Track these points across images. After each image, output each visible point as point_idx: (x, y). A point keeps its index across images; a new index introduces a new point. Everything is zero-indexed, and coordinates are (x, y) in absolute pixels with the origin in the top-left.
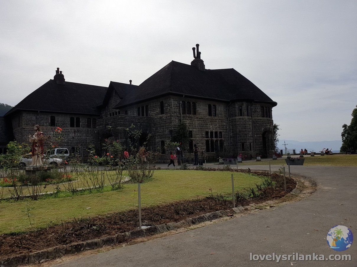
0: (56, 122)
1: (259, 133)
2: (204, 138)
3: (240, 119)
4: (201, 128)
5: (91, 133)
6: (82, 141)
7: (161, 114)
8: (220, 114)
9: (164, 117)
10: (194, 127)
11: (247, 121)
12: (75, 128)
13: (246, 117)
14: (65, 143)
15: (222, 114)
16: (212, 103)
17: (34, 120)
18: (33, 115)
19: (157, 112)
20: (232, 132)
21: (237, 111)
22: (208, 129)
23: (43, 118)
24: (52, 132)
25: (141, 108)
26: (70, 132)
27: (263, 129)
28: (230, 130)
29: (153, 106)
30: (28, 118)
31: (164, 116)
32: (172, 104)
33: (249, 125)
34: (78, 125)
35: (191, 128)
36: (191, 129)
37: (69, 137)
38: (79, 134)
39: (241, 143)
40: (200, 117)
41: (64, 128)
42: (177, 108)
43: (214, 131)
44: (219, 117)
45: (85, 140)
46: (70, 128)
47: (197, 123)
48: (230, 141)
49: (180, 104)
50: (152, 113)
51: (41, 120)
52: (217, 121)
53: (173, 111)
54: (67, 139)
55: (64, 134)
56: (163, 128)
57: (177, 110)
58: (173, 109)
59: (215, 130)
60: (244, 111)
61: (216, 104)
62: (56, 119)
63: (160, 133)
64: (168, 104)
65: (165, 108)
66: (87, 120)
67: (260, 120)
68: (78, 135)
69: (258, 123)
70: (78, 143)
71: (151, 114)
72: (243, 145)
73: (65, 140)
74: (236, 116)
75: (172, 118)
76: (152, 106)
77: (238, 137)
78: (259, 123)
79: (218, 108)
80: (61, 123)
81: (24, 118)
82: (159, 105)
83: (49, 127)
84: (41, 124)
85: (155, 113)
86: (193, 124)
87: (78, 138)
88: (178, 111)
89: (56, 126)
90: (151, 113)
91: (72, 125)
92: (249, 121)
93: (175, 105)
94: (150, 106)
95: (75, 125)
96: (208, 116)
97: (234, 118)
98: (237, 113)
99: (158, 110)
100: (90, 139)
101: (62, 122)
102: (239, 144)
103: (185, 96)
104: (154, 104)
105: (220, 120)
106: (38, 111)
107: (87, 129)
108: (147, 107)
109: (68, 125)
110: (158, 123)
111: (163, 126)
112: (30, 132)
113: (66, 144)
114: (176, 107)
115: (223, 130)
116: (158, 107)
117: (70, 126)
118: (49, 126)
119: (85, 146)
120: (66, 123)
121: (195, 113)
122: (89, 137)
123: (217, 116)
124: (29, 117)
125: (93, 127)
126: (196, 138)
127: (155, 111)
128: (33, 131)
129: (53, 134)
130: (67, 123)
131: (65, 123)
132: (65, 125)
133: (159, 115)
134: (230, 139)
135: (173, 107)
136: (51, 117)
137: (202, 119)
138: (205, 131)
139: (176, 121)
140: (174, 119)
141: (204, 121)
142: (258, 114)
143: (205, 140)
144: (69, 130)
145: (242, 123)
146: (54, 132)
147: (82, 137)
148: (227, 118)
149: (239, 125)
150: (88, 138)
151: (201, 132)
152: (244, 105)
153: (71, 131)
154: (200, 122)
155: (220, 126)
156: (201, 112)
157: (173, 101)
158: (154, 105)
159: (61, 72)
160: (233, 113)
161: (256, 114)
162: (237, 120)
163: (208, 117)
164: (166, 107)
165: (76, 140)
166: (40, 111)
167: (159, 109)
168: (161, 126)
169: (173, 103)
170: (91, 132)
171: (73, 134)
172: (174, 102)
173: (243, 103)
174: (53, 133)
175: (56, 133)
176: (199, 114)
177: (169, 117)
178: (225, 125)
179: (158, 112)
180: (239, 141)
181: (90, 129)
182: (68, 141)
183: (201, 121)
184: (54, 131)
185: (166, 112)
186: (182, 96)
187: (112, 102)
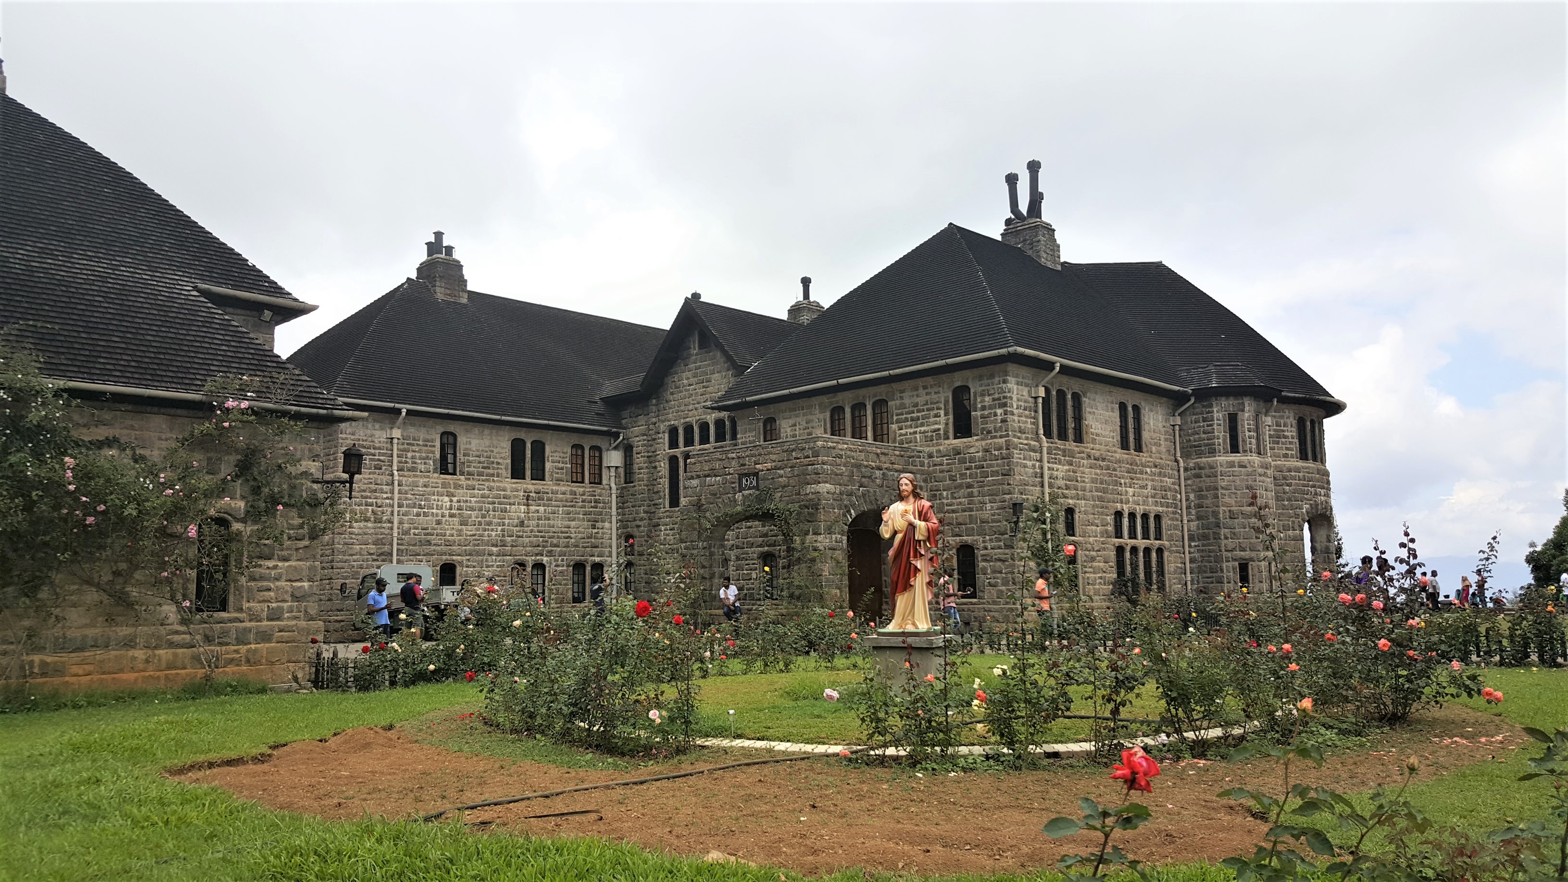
0: (462, 458)
1: (1293, 522)
2: (1109, 539)
3: (1231, 464)
4: (1101, 499)
5: (584, 507)
6: (553, 537)
7: (956, 438)
8: (1155, 444)
9: (972, 450)
10: (1080, 493)
11: (1260, 475)
12: (529, 485)
13: (1255, 459)
14: (493, 545)
15: (1160, 445)
16: (1131, 398)
17: (380, 448)
18: (377, 426)
19: (936, 426)
20: (1199, 518)
21: (1221, 434)
22: (1122, 503)
23: (414, 439)
24: (446, 499)
25: (848, 411)
26: (512, 501)
27: (1306, 507)
28: (1188, 507)
29: (916, 405)
30: (357, 437)
31: (974, 445)
32: (1011, 398)
33: (1266, 490)
34: (539, 475)
35: (1072, 498)
36: (1071, 501)
37: (507, 521)
38: (542, 509)
39: (1237, 563)
40: (1097, 454)
41: (488, 480)
42: (1027, 412)
43: (1140, 510)
44: (1151, 457)
45: (562, 532)
46: (509, 484)
47: (1088, 474)
48: (1190, 553)
49: (1036, 398)
50: (912, 430)
51: (406, 446)
52: (1148, 470)
53: (1016, 425)
54: (500, 528)
55: (491, 506)
56: (971, 495)
57: (1029, 420)
58: (1016, 418)
59: (1142, 507)
60: (1247, 434)
61: (1143, 404)
62: (463, 447)
63: (953, 511)
64: (996, 396)
65: (979, 413)
66: (569, 450)
67: (1298, 470)
68: (538, 511)
69: (1289, 485)
70: (538, 546)
71: (901, 435)
72: (1244, 568)
73: (494, 533)
74: (1213, 452)
75: (1016, 456)
76: (907, 401)
77: (1226, 538)
78: (1293, 482)
79: (1149, 419)
80: (480, 462)
81: (344, 436)
82: (946, 402)
83: (436, 475)
84: (406, 462)
85: (925, 432)
86: (1077, 481)
87: (538, 526)
88: (1029, 426)
89: (462, 474)
90: (903, 432)
91: (517, 473)
92: (1265, 475)
93: (1022, 404)
94: (898, 402)
95: (528, 473)
96: (1119, 450)
97: (1204, 460)
98: (1221, 441)
99: (943, 421)
100: (581, 529)
101: (482, 459)
102: (1230, 564)
103: (1062, 366)
104: (917, 396)
105: (1156, 466)
106: (399, 411)
107: (569, 488)
108: (880, 405)
109: (503, 472)
110: (942, 471)
111: (969, 486)
112: (366, 497)
113: (494, 549)
114: (1025, 409)
115: (1165, 509)
116: (938, 408)
117: (509, 475)
118: (435, 471)
119: (563, 560)
120: (498, 463)
121: (1079, 439)
122: (579, 519)
123: (1144, 449)
124: (361, 433)
125: (590, 483)
126: (1086, 539)
127: (922, 425)
128: (375, 491)
129: (451, 509)
130: (500, 461)
131: (493, 463)
132: (491, 471)
133: (948, 438)
134: (1190, 546)
135: (1016, 411)
136: (443, 434)
137: (1104, 460)
138: (1113, 511)
139: (1025, 466)
140: (1022, 456)
141: (1108, 468)
142: (1287, 449)
143: (1114, 545)
144: (508, 493)
145: (1238, 482)
146: (455, 499)
147: (552, 522)
148: (1176, 461)
149: (1227, 489)
150: (573, 524)
151: (1102, 514)
152: (1247, 408)
153: (516, 497)
154: (1096, 474)
155: (1155, 489)
156: (1100, 431)
157: (1015, 387)
158: (920, 400)
159: (449, 250)
160: (1200, 439)
161: (1281, 449)
162: (1219, 469)
163: (1120, 454)
164: (984, 408)
165: (532, 531)
166: (409, 412)
167: (946, 414)
168: (960, 486)
169: (1015, 393)
170: (582, 502)
171: (523, 508)
172: (1018, 389)
173: (1243, 404)
174: (451, 501)
175: (459, 501)
176: (1094, 441)
177: (1000, 449)
178: (1170, 490)
179: (941, 427)
180: (1229, 554)
181: (581, 490)
182: (503, 536)
183: (1101, 468)
184: (454, 496)
185: (983, 429)
186: (1050, 366)
187: (685, 382)
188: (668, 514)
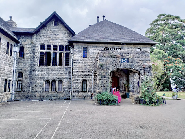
45: (3, 69)
150: (6, 67)
170: (8, 60)
187: (49, 33)
188: (39, 67)
